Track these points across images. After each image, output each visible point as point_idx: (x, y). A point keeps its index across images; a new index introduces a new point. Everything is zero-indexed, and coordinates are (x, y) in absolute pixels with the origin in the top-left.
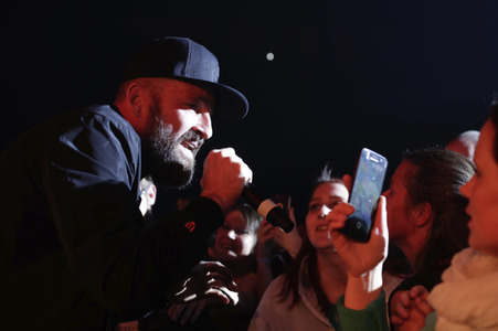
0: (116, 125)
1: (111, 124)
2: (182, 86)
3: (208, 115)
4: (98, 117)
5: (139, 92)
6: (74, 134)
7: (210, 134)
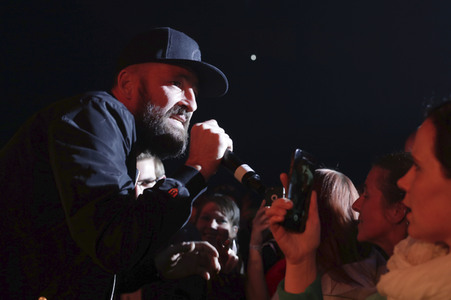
0: (112, 105)
1: (107, 104)
2: (164, 67)
3: (191, 90)
4: (95, 99)
5: (129, 78)
6: (75, 114)
7: (194, 107)
